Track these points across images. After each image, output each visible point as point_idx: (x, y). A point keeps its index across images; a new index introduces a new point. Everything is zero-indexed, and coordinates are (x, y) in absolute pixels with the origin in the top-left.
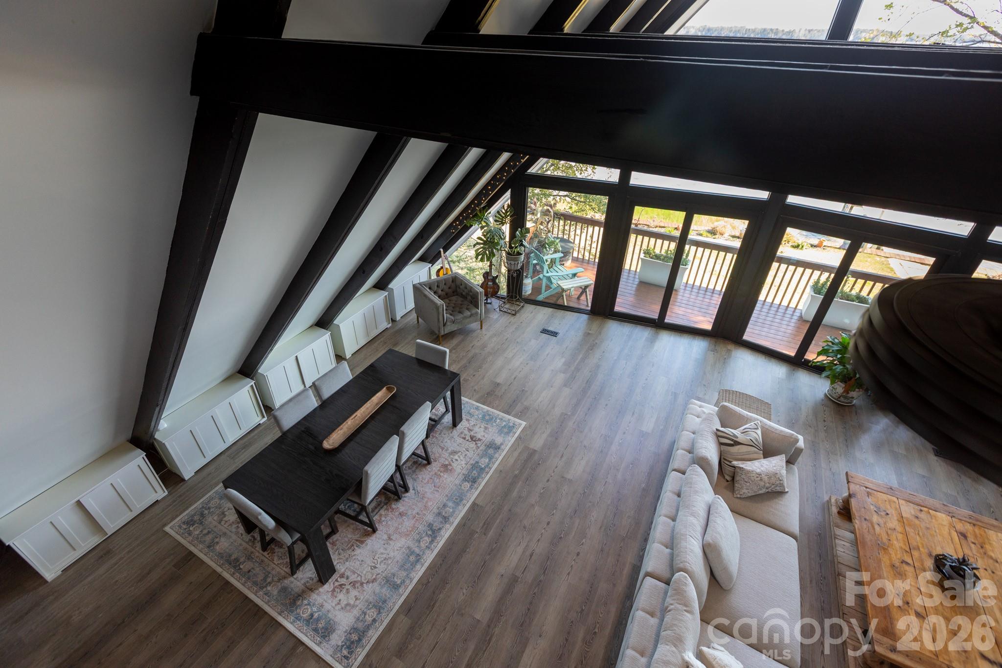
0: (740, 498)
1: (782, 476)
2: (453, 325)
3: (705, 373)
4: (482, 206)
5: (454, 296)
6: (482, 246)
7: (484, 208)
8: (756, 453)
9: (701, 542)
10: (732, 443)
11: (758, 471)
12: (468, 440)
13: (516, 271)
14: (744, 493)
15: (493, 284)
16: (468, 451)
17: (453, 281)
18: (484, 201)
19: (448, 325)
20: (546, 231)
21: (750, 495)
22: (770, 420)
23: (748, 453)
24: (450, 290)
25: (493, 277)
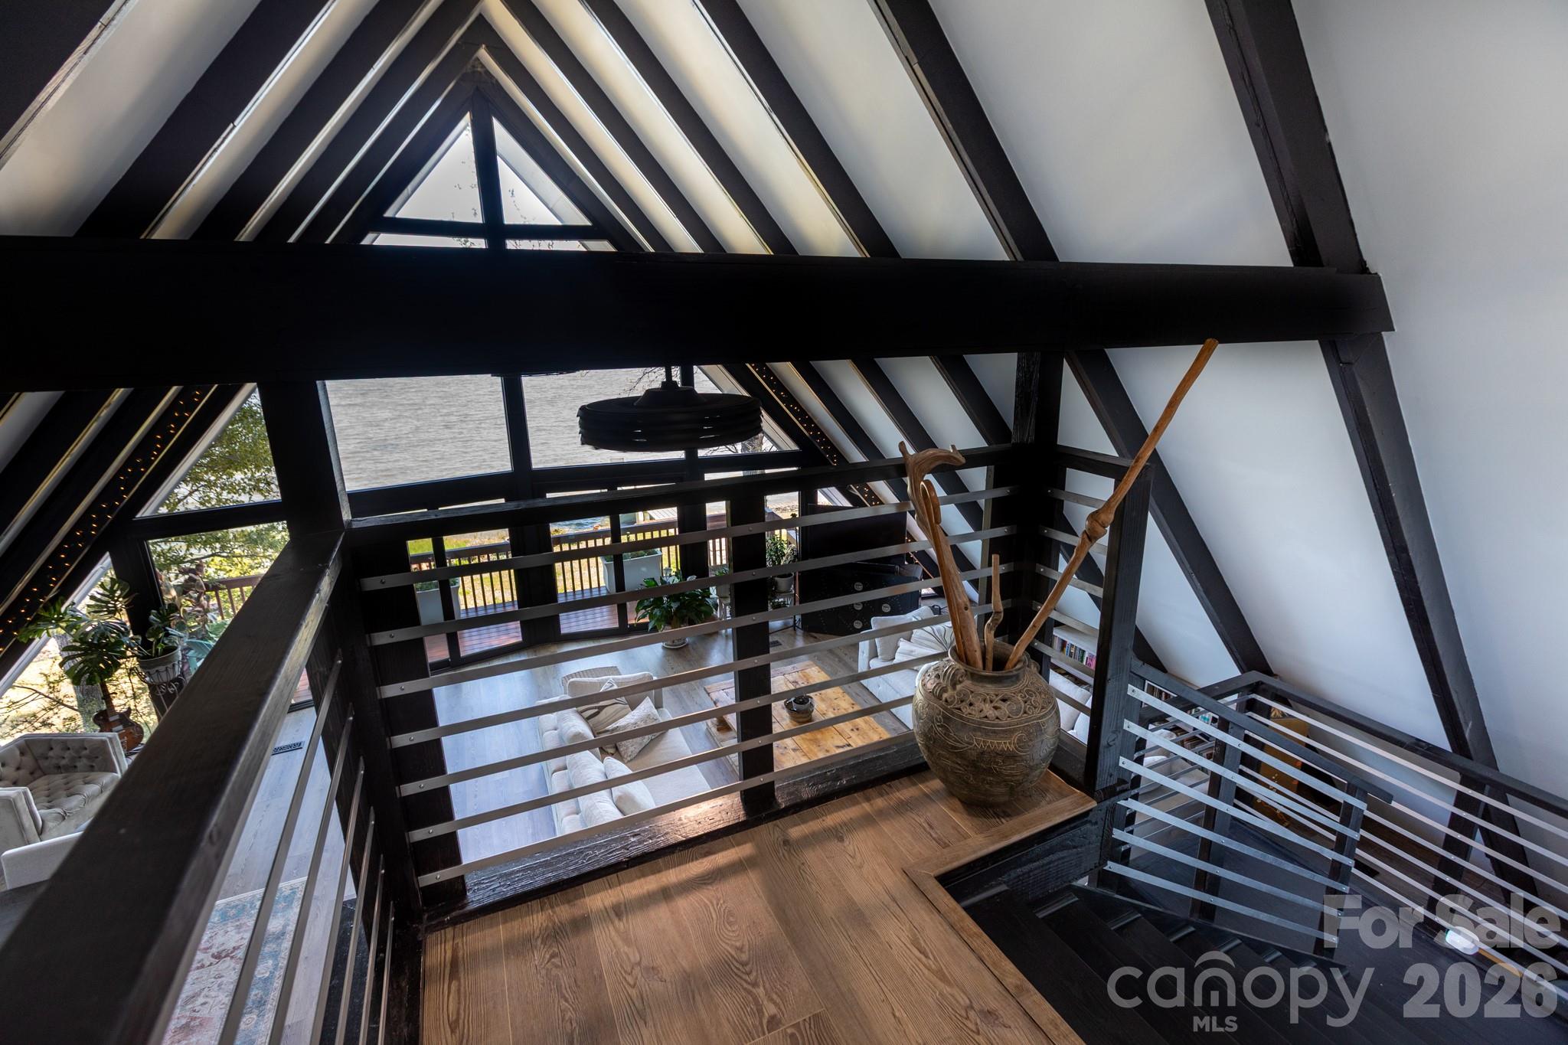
0: (631, 760)
1: (655, 715)
2: (63, 823)
3: (539, 686)
4: (51, 596)
5: (35, 780)
6: (79, 659)
7: (53, 601)
8: (624, 708)
9: (611, 801)
10: (596, 710)
11: (633, 721)
12: (211, 964)
13: (173, 681)
14: (632, 752)
15: (125, 727)
16: (222, 977)
17: (22, 754)
18: (55, 583)
19: (51, 829)
20: (199, 612)
21: (638, 751)
22: (620, 675)
23: (617, 712)
24: (21, 772)
25: (121, 715)
